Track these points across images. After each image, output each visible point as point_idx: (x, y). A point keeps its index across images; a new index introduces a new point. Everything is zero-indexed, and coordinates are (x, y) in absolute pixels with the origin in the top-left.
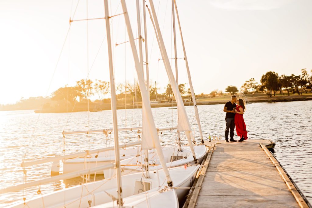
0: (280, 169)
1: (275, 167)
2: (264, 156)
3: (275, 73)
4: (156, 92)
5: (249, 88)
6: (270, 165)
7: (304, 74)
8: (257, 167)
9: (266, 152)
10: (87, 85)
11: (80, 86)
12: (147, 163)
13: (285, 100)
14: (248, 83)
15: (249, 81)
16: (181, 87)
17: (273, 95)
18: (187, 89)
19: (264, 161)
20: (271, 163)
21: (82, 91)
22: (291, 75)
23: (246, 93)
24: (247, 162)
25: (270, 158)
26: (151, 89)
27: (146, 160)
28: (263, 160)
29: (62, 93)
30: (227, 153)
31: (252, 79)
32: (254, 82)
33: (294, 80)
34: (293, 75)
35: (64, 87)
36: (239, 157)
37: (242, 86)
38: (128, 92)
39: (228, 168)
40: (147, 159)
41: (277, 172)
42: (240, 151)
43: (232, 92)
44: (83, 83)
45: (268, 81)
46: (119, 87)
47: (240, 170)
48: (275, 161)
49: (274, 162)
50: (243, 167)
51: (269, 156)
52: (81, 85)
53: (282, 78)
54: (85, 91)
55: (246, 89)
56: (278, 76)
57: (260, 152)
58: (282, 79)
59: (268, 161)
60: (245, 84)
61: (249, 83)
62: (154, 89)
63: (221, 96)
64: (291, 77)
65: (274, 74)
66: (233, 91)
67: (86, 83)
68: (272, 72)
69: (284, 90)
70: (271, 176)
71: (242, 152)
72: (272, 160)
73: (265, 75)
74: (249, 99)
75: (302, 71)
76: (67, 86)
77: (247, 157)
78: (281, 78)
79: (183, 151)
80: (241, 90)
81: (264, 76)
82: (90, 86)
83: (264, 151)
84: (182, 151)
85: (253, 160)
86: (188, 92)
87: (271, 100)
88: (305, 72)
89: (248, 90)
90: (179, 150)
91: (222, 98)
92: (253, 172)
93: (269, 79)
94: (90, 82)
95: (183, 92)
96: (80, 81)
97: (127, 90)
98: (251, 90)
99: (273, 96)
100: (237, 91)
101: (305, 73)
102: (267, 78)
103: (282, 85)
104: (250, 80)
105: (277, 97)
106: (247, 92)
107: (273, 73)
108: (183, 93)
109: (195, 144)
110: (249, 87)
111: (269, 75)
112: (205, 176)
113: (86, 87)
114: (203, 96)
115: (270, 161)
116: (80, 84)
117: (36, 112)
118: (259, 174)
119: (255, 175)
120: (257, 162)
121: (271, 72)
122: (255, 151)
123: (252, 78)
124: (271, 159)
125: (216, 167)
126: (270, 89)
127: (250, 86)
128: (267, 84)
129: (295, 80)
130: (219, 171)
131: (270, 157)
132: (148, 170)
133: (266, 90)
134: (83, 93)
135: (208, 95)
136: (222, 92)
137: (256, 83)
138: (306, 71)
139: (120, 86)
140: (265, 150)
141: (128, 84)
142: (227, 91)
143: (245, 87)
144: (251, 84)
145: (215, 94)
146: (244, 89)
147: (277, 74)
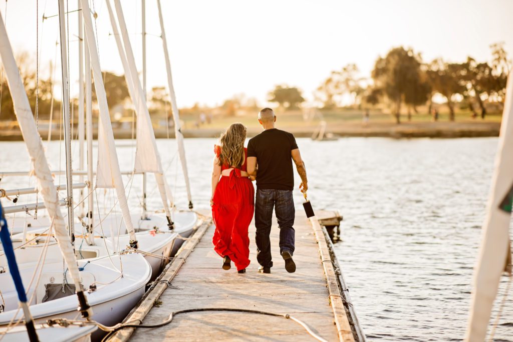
3: (412, 51)
5: (339, 94)
7: (499, 59)
12: (90, 219)
13: (438, 135)
14: (336, 78)
15: (341, 71)
17: (404, 116)
22: (465, 61)
23: (329, 109)
27: (89, 215)
31: (351, 68)
32: (356, 76)
33: (471, 76)
34: (470, 59)
37: (318, 86)
40: (91, 212)
43: (287, 104)
45: (391, 77)
53: (435, 68)
56: (422, 62)
60: (329, 81)
61: (342, 78)
64: (466, 66)
65: (410, 54)
66: (289, 101)
68: (406, 49)
69: (441, 104)
73: (384, 56)
75: (493, 50)
80: (312, 100)
81: (381, 59)
87: (397, 132)
88: (501, 52)
89: (336, 99)
90: (143, 218)
93: (396, 72)
99: (405, 120)
101: (500, 55)
104: (345, 69)
105: (418, 125)
106: (334, 105)
107: (406, 53)
110: (338, 91)
111: (396, 57)
121: (402, 49)
123: (352, 63)
126: (397, 99)
127: (343, 86)
128: (388, 85)
129: (475, 74)
132: (91, 232)
135: (215, 109)
137: (361, 79)
138: (506, 49)
142: (273, 101)
143: (327, 91)
144: (347, 81)
145: (236, 106)
146: (324, 97)
147: (419, 54)
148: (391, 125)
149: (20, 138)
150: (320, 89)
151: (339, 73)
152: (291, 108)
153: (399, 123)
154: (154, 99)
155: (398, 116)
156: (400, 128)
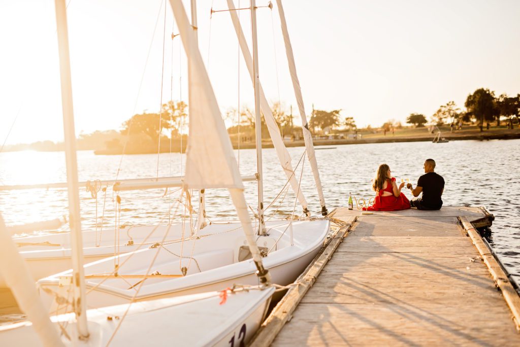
0: (514, 302)
1: (499, 290)
2: (468, 250)
3: (489, 90)
4: (292, 123)
5: (445, 118)
6: (484, 282)
8: (446, 291)
9: (474, 240)
10: (178, 109)
11: (166, 111)
14: (443, 109)
15: (446, 105)
16: (334, 115)
17: (485, 127)
18: (344, 119)
19: (468, 268)
20: (487, 277)
21: (169, 120)
22: (516, 96)
23: (440, 125)
24: (422, 271)
25: (483, 260)
26: (284, 118)
28: (464, 265)
29: (139, 123)
30: (378, 239)
31: (451, 103)
32: (454, 108)
33: (519, 104)
35: (141, 113)
36: (404, 253)
37: (434, 114)
38: (246, 122)
39: (366, 289)
41: (506, 313)
42: (412, 234)
43: (417, 124)
44: (173, 107)
45: (477, 105)
46: (231, 114)
47: (398, 300)
48: (498, 272)
49: (495, 276)
50: (409, 290)
51: (482, 253)
52: (168, 110)
53: (501, 100)
54: (174, 120)
55: (441, 119)
56: (494, 97)
57: (460, 240)
58: (500, 102)
59: (480, 271)
60: (440, 111)
61: (446, 109)
62: (288, 117)
63: (399, 130)
64: (517, 99)
65: (487, 92)
66: (418, 122)
67: (176, 107)
68: (485, 89)
69: (504, 121)
70: (488, 331)
71: (414, 239)
72: (489, 266)
73: (472, 94)
74: (445, 134)
76: (147, 112)
77: (427, 254)
78: (499, 99)
79: (268, 235)
80: (431, 121)
81: (470, 96)
82: (182, 112)
83: (468, 235)
84: (265, 234)
85: (438, 265)
86: (345, 123)
87: (481, 136)
89: (444, 120)
90: (261, 233)
91: (400, 133)
92: (432, 307)
93: (479, 102)
94: (184, 105)
95: (337, 123)
96: (167, 104)
97: (245, 118)
98: (449, 120)
99: (485, 129)
100: (426, 121)
102: (477, 100)
103: (501, 112)
104: (448, 104)
105: (493, 132)
106: (443, 123)
107: (485, 92)
108: (337, 125)
109: (307, 215)
110: (445, 116)
111: (480, 95)
112: (287, 322)
113: (177, 113)
114: (369, 131)
115: (484, 270)
116: (167, 108)
117: (96, 153)
118: (450, 319)
119: (438, 320)
120: (448, 272)
121: (483, 90)
122: (447, 235)
123: (452, 101)
124: (486, 261)
125: (333, 287)
126: (481, 119)
127: (447, 114)
128: (475, 110)
130: (337, 300)
131: (485, 257)
133: (474, 120)
134: (171, 122)
135: (379, 128)
136: (400, 124)
137: (457, 109)
139: (231, 112)
140: (469, 232)
141: (246, 110)
142: (409, 122)
143: (438, 116)
144: (450, 110)
145: (390, 126)
146: (437, 120)
147: (493, 92)
148: (478, 132)
149: (272, 146)
150: (435, 115)
151: (445, 107)
152: (419, 126)
153: (482, 131)
154: (347, 124)
155: (481, 127)
156: (483, 134)
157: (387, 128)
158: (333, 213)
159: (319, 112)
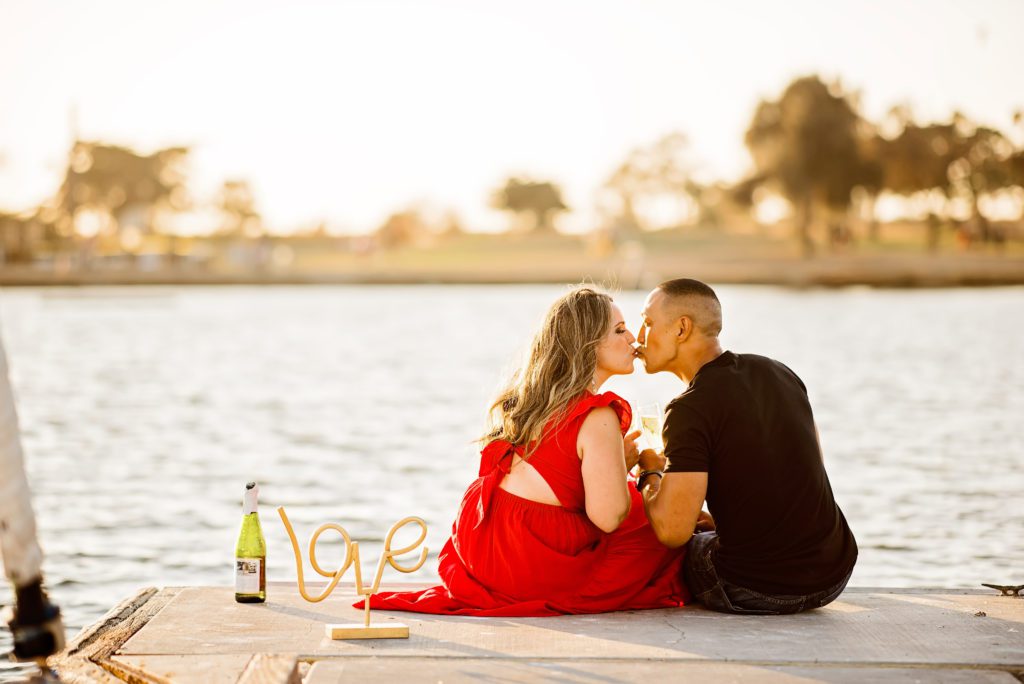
32: (685, 158)
45: (792, 143)
55: (629, 202)
56: (863, 115)
58: (885, 140)
65: (833, 93)
78: (880, 126)
86: (218, 204)
95: (176, 198)
98: (666, 211)
100: (562, 208)
102: (792, 119)
104: (663, 144)
107: (826, 90)
121: (816, 81)
128: (783, 165)
135: (364, 235)
143: (621, 190)
151: (650, 153)
152: (540, 228)
157: (397, 232)
158: (122, 627)
159: (99, 151)
